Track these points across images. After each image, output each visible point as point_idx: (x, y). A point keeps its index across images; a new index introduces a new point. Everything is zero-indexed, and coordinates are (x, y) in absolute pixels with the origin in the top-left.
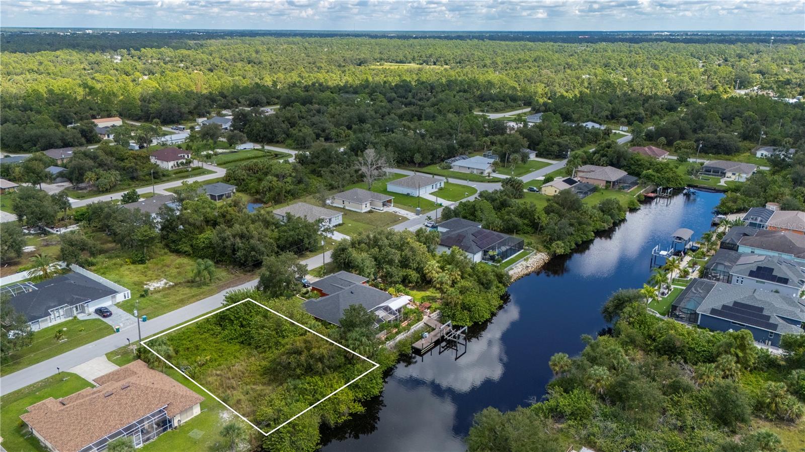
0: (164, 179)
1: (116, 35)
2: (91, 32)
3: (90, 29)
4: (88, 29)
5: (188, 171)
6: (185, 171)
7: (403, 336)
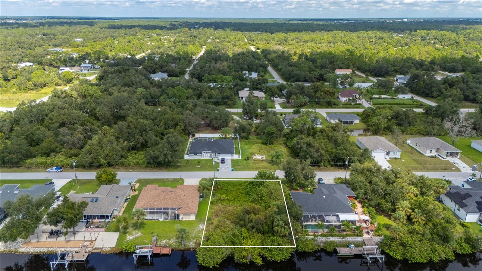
0: (334, 106)
1: (420, 22)
2: (406, 20)
3: (406, 18)
4: (405, 18)
5: (351, 105)
6: (349, 105)
7: (337, 240)
